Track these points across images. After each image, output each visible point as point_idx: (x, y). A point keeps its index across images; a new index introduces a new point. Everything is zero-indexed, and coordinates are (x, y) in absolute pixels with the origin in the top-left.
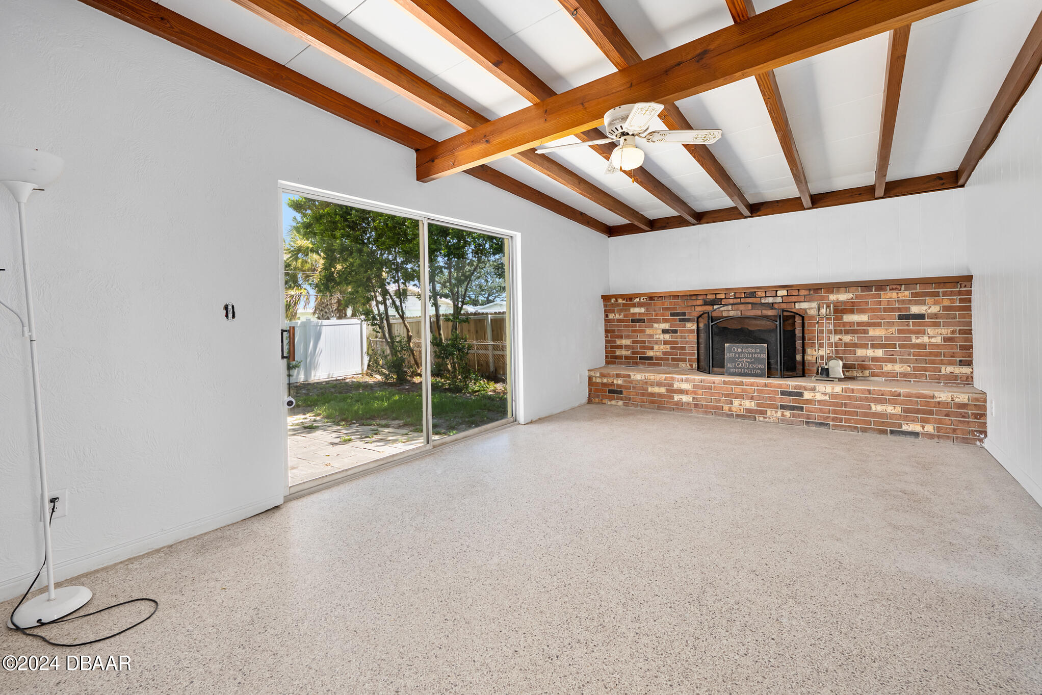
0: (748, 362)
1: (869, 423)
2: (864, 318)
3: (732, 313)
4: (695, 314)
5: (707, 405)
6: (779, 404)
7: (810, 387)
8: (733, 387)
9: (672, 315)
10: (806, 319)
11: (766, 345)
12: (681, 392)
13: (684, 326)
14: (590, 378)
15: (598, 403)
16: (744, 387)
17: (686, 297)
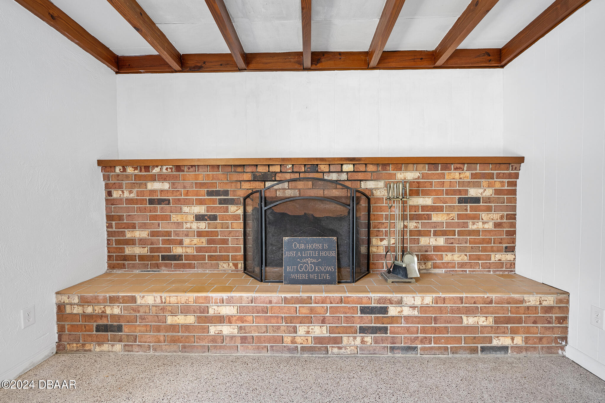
0: (313, 263)
1: (459, 340)
2: (427, 201)
3: (289, 193)
4: (242, 194)
5: (260, 336)
6: (358, 326)
7: (396, 300)
8: (298, 306)
9: (210, 193)
10: (372, 201)
11: (335, 238)
12: (221, 319)
13: (227, 210)
14: (61, 308)
15: (77, 350)
16: (313, 305)
17: (229, 169)
